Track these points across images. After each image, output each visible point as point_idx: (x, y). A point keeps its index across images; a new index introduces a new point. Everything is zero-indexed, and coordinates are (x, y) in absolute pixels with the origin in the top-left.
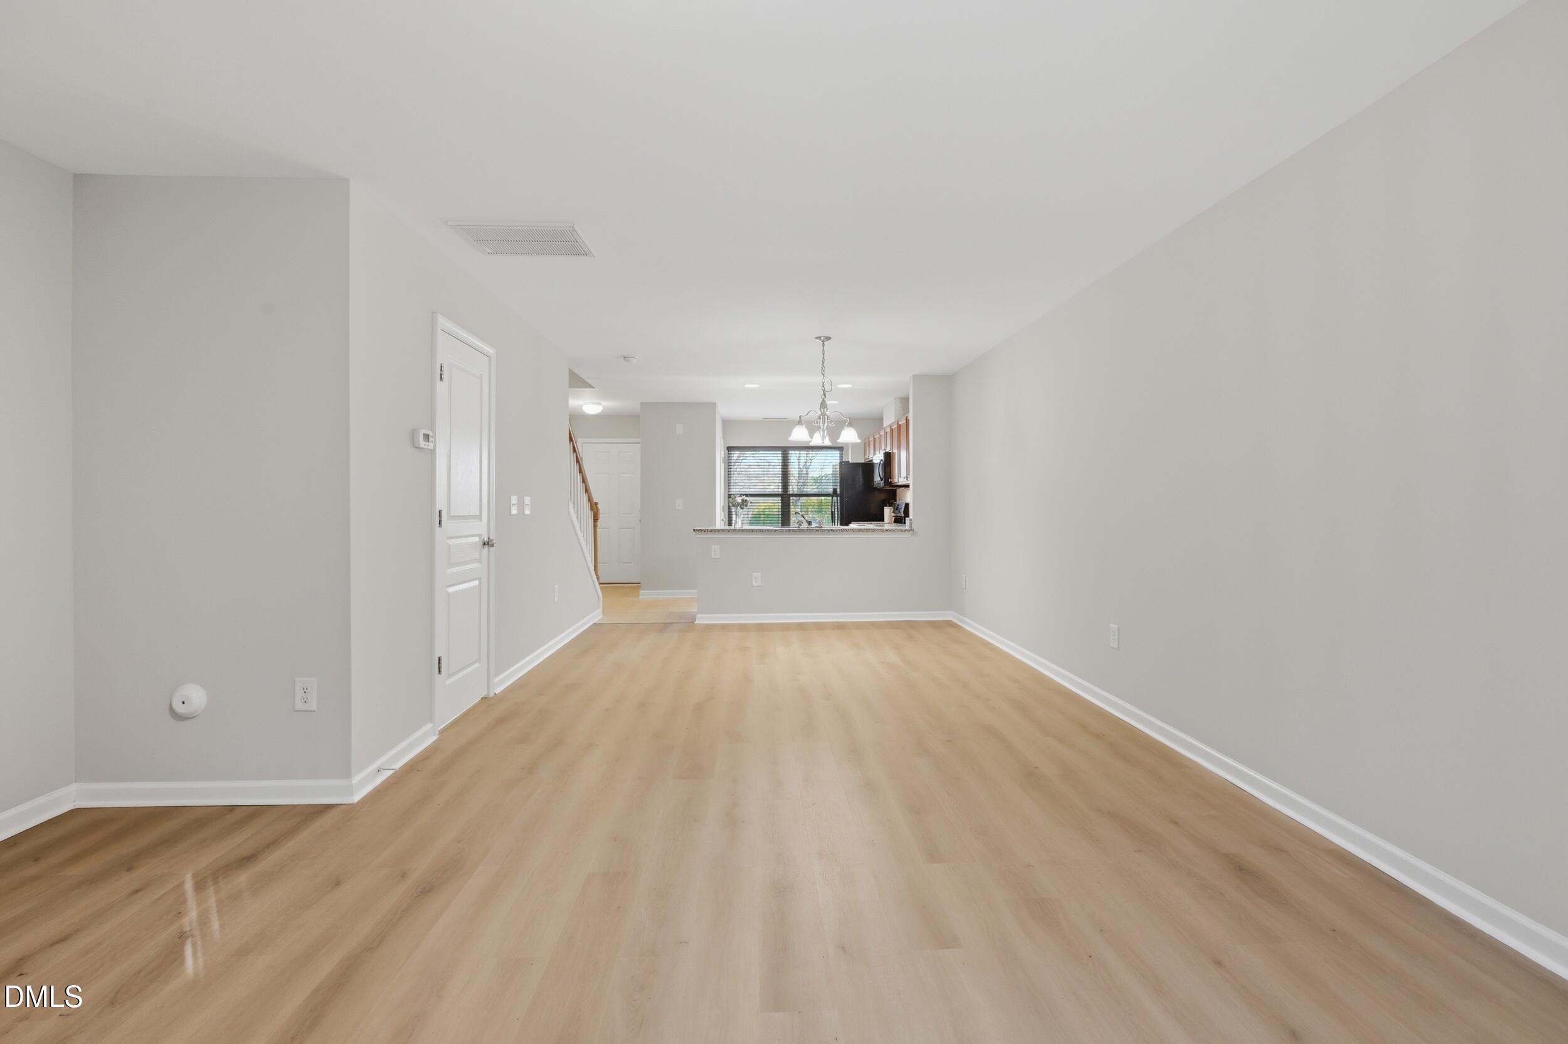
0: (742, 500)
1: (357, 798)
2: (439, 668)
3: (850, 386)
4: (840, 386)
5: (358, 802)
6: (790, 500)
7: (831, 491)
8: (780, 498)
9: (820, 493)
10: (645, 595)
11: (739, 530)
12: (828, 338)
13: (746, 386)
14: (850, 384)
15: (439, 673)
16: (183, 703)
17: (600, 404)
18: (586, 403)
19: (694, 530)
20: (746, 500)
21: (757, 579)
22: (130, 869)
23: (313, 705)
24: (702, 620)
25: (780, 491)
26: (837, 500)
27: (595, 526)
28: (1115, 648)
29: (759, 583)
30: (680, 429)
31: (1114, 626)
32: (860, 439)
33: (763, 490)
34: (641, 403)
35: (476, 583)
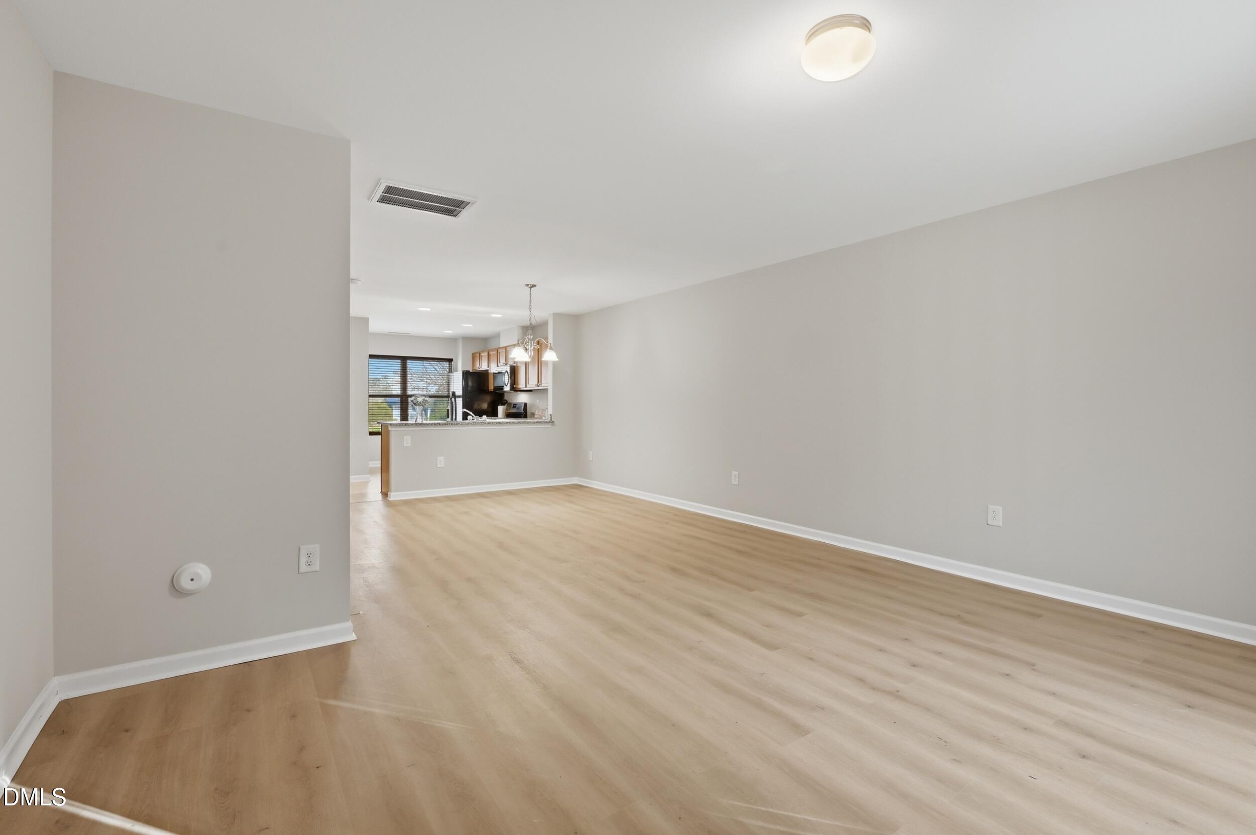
0: (424, 400)
1: (354, 636)
3: (501, 316)
4: (493, 315)
5: (359, 639)
6: (408, 400)
8: (399, 399)
11: (420, 424)
12: (534, 286)
14: (501, 314)
16: (192, 580)
20: (427, 400)
21: (441, 461)
23: (316, 567)
24: (396, 496)
25: (399, 393)
28: (736, 485)
29: (442, 466)
31: (735, 473)
32: (558, 358)
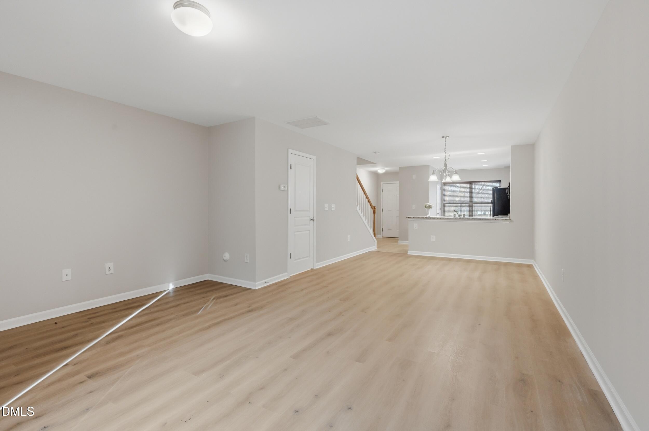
1: (257, 288)
2: (290, 256)
5: (257, 289)
6: (473, 205)
7: (491, 202)
8: (468, 205)
9: (482, 202)
10: (400, 242)
12: (447, 137)
13: (434, 158)
15: (290, 258)
16: (225, 257)
17: (384, 169)
18: (379, 169)
19: (407, 217)
21: (433, 238)
22: (206, 293)
23: (248, 261)
24: (410, 253)
25: (468, 201)
26: (491, 205)
27: (374, 215)
30: (414, 177)
33: (463, 201)
34: (399, 168)
35: (308, 232)
